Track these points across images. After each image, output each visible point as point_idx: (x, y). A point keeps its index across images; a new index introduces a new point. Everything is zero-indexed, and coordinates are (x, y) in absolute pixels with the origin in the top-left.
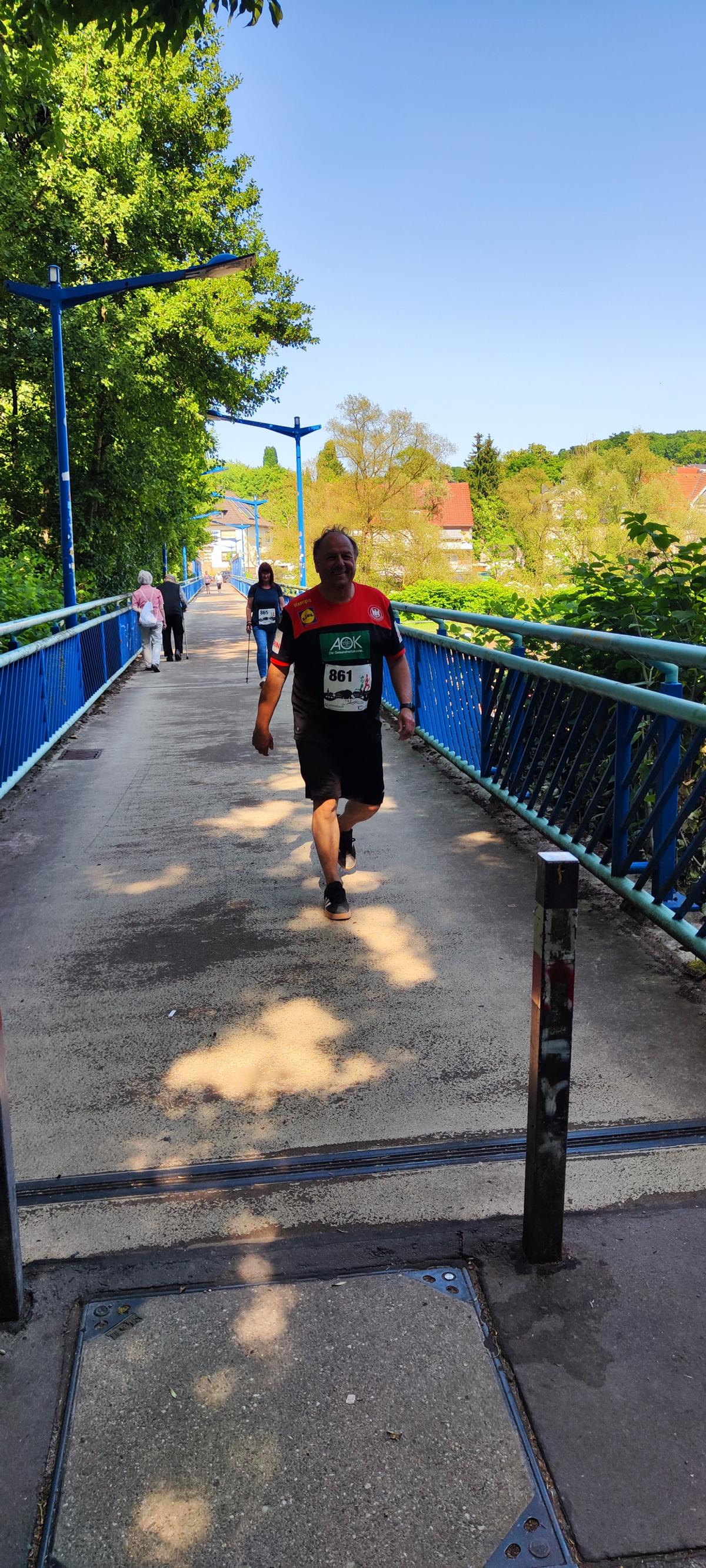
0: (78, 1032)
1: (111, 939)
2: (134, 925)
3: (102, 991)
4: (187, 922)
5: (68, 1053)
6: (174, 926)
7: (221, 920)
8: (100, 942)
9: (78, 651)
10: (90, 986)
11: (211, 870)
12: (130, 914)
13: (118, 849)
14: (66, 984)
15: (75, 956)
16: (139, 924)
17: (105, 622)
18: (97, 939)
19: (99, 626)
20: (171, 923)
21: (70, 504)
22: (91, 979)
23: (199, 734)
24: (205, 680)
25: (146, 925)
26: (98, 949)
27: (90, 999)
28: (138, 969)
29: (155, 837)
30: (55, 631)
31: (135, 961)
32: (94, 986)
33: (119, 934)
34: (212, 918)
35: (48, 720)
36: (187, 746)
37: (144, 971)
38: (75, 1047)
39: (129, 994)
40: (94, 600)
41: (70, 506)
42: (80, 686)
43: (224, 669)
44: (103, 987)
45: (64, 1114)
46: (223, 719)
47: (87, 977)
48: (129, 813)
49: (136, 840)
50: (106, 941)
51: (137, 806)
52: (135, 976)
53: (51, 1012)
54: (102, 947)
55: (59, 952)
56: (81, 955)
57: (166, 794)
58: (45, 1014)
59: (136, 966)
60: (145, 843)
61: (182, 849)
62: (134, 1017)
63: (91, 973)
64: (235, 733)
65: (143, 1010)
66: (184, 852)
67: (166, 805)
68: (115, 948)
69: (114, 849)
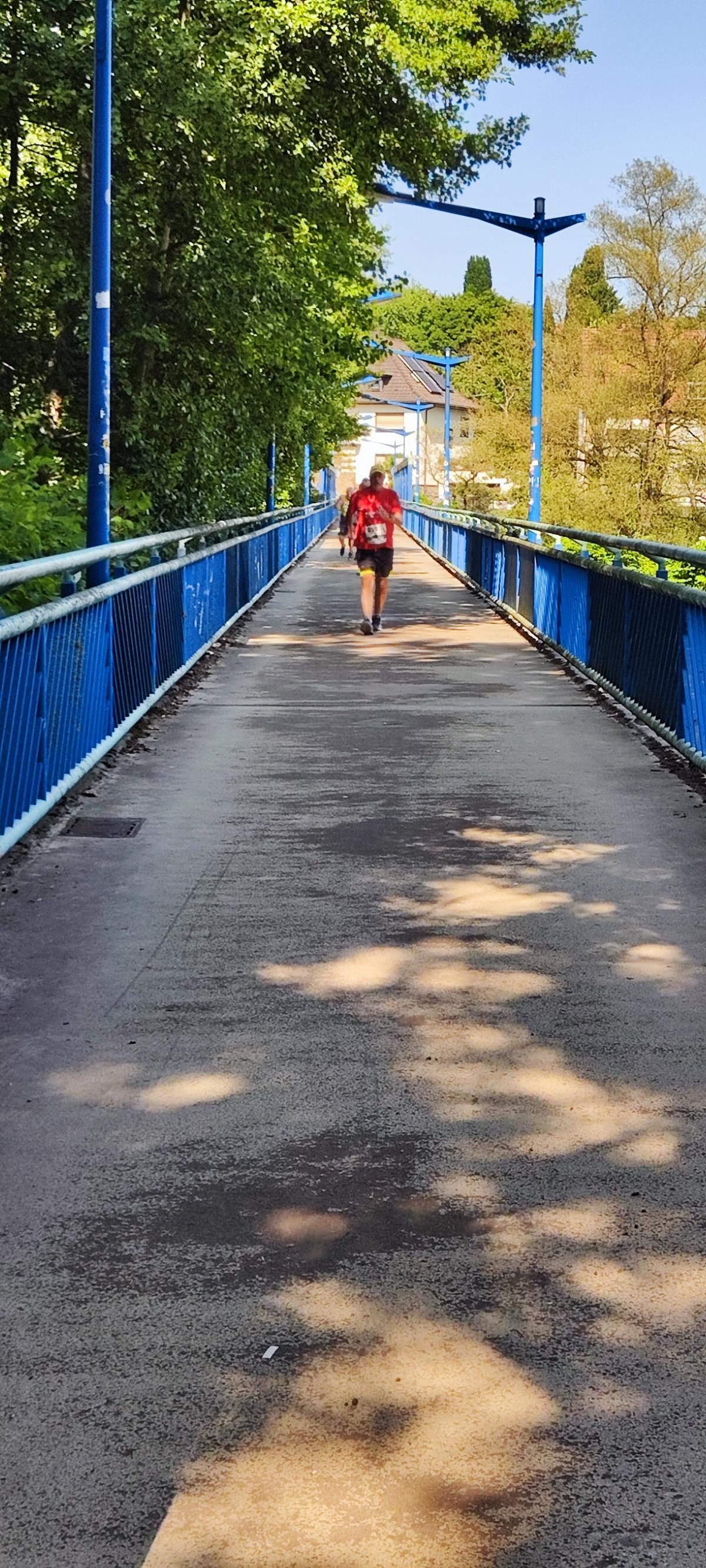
0: (84, 1376)
1: (153, 1193)
2: (196, 1166)
3: (133, 1296)
4: (300, 1169)
5: (66, 1416)
6: (277, 1175)
7: (367, 1169)
8: (132, 1197)
9: (107, 630)
10: (110, 1284)
11: (348, 1066)
12: (190, 1145)
13: (169, 1014)
14: (65, 1276)
15: (84, 1220)
16: (206, 1167)
17: (160, 579)
18: (126, 1190)
19: (147, 584)
20: (266, 1168)
21: (107, 351)
22: (113, 1270)
23: (327, 797)
24: (339, 695)
25: (221, 1168)
26: (129, 1211)
27: (110, 1311)
28: (204, 1257)
29: (239, 996)
30: (67, 590)
31: (200, 1239)
32: (118, 1284)
33: (169, 1182)
34: (350, 1161)
35: (46, 760)
36: (304, 821)
37: (216, 1262)
38: (80, 1406)
39: (186, 1306)
40: (138, 536)
41: (107, 356)
42: (108, 698)
43: (375, 675)
44: (137, 1287)
45: (55, 1541)
46: (372, 772)
47: (106, 1266)
48: (192, 945)
49: (203, 999)
50: (144, 1195)
51: (207, 932)
52: (199, 1270)
53: (34, 1331)
54: (136, 1206)
55: (53, 1210)
56: (95, 1220)
57: (262, 912)
58: (22, 1333)
59: (202, 1250)
60: (221, 1007)
61: (292, 1022)
62: (194, 1353)
63: (113, 1258)
64: (398, 799)
65: (213, 1341)
66: (295, 1029)
67: (261, 933)
68: (161, 1211)
69: (160, 1014)
